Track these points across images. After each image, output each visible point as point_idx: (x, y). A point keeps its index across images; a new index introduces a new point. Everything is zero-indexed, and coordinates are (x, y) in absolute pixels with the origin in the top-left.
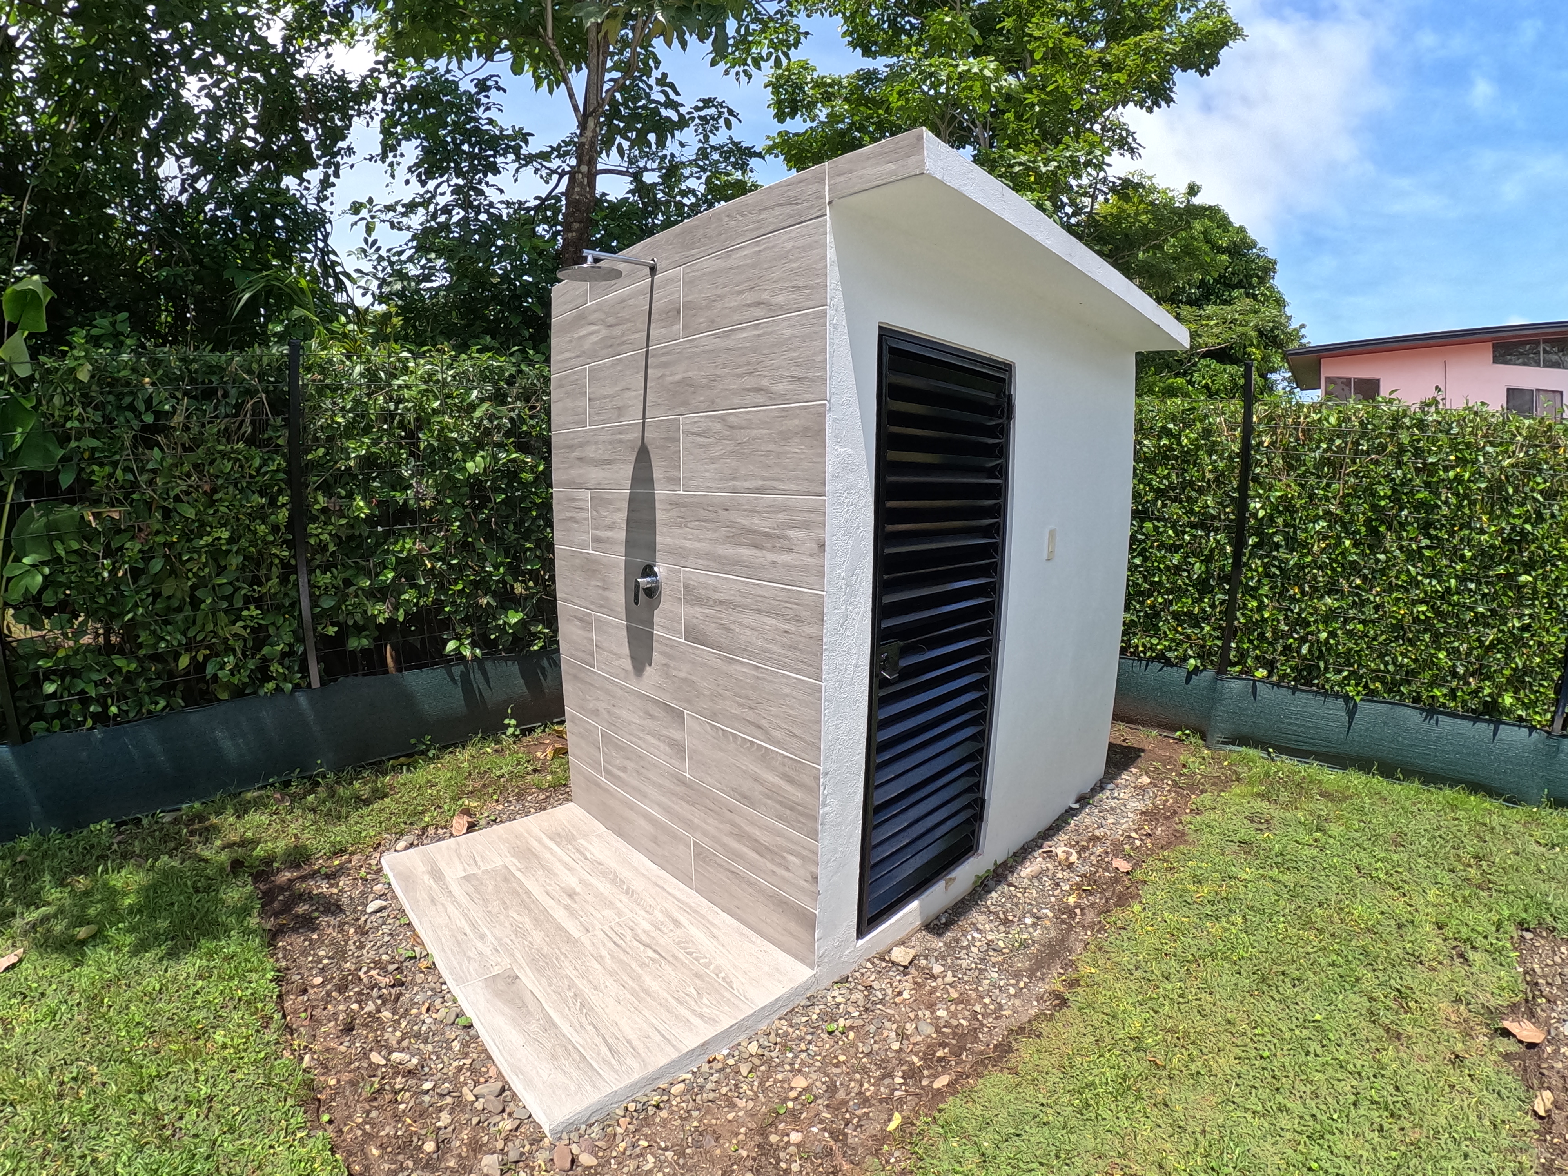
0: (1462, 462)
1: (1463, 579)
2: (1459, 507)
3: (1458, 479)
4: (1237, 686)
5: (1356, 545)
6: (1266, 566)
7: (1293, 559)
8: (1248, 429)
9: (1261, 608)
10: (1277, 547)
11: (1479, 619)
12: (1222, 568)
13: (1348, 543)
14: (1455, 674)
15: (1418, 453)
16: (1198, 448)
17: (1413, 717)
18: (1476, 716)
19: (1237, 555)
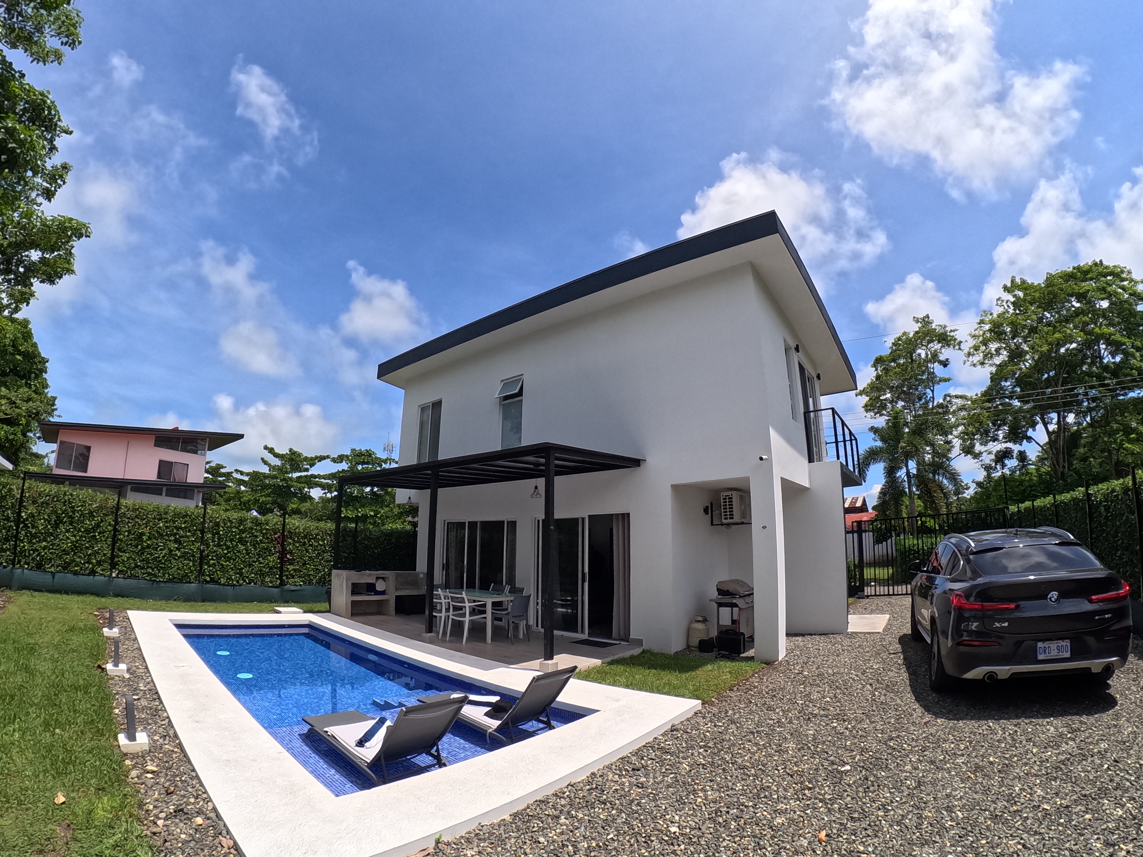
0: (82, 506)
1: (81, 537)
2: (80, 517)
3: (80, 510)
4: (19, 571)
5: (52, 527)
6: (26, 533)
7: (34, 531)
8: (23, 491)
9: (24, 546)
10: (29, 527)
11: (87, 548)
12: (13, 533)
13: (49, 526)
14: (81, 563)
15: (70, 503)
16: (7, 495)
17: (70, 576)
18: (89, 575)
19: (17, 529)
